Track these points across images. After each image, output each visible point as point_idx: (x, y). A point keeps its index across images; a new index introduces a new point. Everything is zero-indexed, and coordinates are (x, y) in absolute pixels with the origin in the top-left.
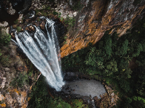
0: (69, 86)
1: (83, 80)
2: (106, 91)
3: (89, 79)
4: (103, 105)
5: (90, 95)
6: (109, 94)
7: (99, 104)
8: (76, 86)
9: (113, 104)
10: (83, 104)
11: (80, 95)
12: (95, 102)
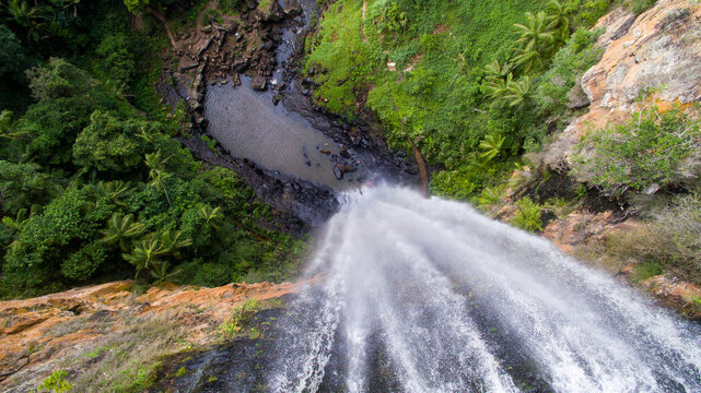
0: (339, 175)
1: (273, 172)
2: (203, 88)
3: (246, 161)
4: (244, 48)
5: (276, 104)
6: (200, 69)
7: (258, 60)
8: (309, 164)
9: (208, 32)
10: (318, 86)
11: (313, 126)
12: (271, 75)
